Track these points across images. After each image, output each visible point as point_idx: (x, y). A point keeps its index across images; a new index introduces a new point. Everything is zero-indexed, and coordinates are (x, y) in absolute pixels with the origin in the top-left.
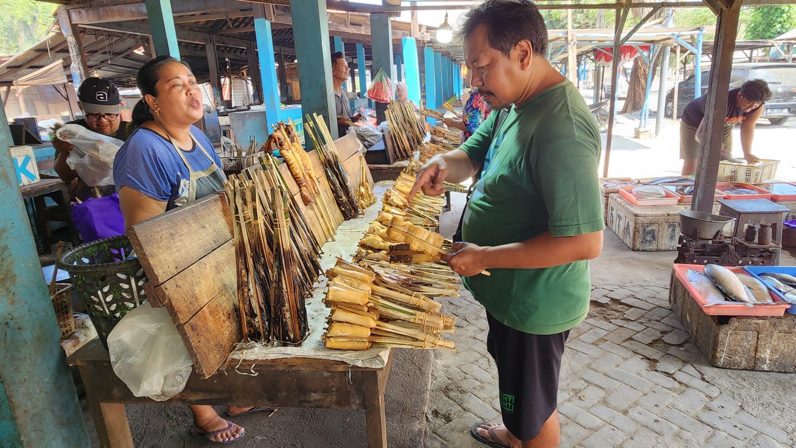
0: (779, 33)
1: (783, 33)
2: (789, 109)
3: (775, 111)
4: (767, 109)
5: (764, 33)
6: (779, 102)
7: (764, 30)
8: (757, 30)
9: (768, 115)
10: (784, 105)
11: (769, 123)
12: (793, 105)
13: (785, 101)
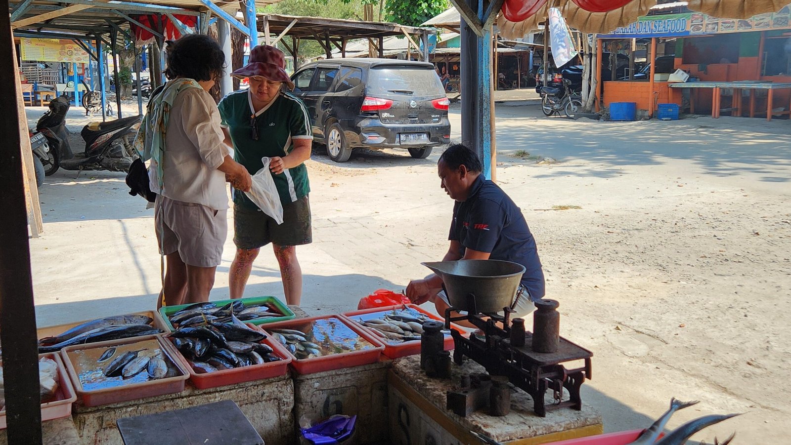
0: (426, 15)
1: (431, 17)
2: (429, 135)
3: (411, 137)
4: (400, 134)
5: (409, 13)
6: (413, 122)
7: (408, 10)
8: (400, 8)
9: (402, 144)
10: (421, 127)
11: (408, 154)
12: (433, 127)
13: (422, 122)
